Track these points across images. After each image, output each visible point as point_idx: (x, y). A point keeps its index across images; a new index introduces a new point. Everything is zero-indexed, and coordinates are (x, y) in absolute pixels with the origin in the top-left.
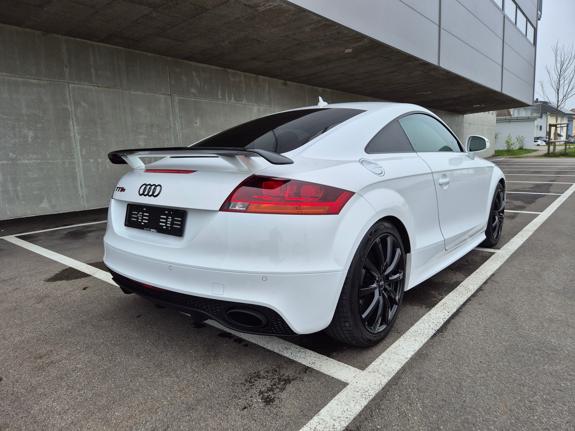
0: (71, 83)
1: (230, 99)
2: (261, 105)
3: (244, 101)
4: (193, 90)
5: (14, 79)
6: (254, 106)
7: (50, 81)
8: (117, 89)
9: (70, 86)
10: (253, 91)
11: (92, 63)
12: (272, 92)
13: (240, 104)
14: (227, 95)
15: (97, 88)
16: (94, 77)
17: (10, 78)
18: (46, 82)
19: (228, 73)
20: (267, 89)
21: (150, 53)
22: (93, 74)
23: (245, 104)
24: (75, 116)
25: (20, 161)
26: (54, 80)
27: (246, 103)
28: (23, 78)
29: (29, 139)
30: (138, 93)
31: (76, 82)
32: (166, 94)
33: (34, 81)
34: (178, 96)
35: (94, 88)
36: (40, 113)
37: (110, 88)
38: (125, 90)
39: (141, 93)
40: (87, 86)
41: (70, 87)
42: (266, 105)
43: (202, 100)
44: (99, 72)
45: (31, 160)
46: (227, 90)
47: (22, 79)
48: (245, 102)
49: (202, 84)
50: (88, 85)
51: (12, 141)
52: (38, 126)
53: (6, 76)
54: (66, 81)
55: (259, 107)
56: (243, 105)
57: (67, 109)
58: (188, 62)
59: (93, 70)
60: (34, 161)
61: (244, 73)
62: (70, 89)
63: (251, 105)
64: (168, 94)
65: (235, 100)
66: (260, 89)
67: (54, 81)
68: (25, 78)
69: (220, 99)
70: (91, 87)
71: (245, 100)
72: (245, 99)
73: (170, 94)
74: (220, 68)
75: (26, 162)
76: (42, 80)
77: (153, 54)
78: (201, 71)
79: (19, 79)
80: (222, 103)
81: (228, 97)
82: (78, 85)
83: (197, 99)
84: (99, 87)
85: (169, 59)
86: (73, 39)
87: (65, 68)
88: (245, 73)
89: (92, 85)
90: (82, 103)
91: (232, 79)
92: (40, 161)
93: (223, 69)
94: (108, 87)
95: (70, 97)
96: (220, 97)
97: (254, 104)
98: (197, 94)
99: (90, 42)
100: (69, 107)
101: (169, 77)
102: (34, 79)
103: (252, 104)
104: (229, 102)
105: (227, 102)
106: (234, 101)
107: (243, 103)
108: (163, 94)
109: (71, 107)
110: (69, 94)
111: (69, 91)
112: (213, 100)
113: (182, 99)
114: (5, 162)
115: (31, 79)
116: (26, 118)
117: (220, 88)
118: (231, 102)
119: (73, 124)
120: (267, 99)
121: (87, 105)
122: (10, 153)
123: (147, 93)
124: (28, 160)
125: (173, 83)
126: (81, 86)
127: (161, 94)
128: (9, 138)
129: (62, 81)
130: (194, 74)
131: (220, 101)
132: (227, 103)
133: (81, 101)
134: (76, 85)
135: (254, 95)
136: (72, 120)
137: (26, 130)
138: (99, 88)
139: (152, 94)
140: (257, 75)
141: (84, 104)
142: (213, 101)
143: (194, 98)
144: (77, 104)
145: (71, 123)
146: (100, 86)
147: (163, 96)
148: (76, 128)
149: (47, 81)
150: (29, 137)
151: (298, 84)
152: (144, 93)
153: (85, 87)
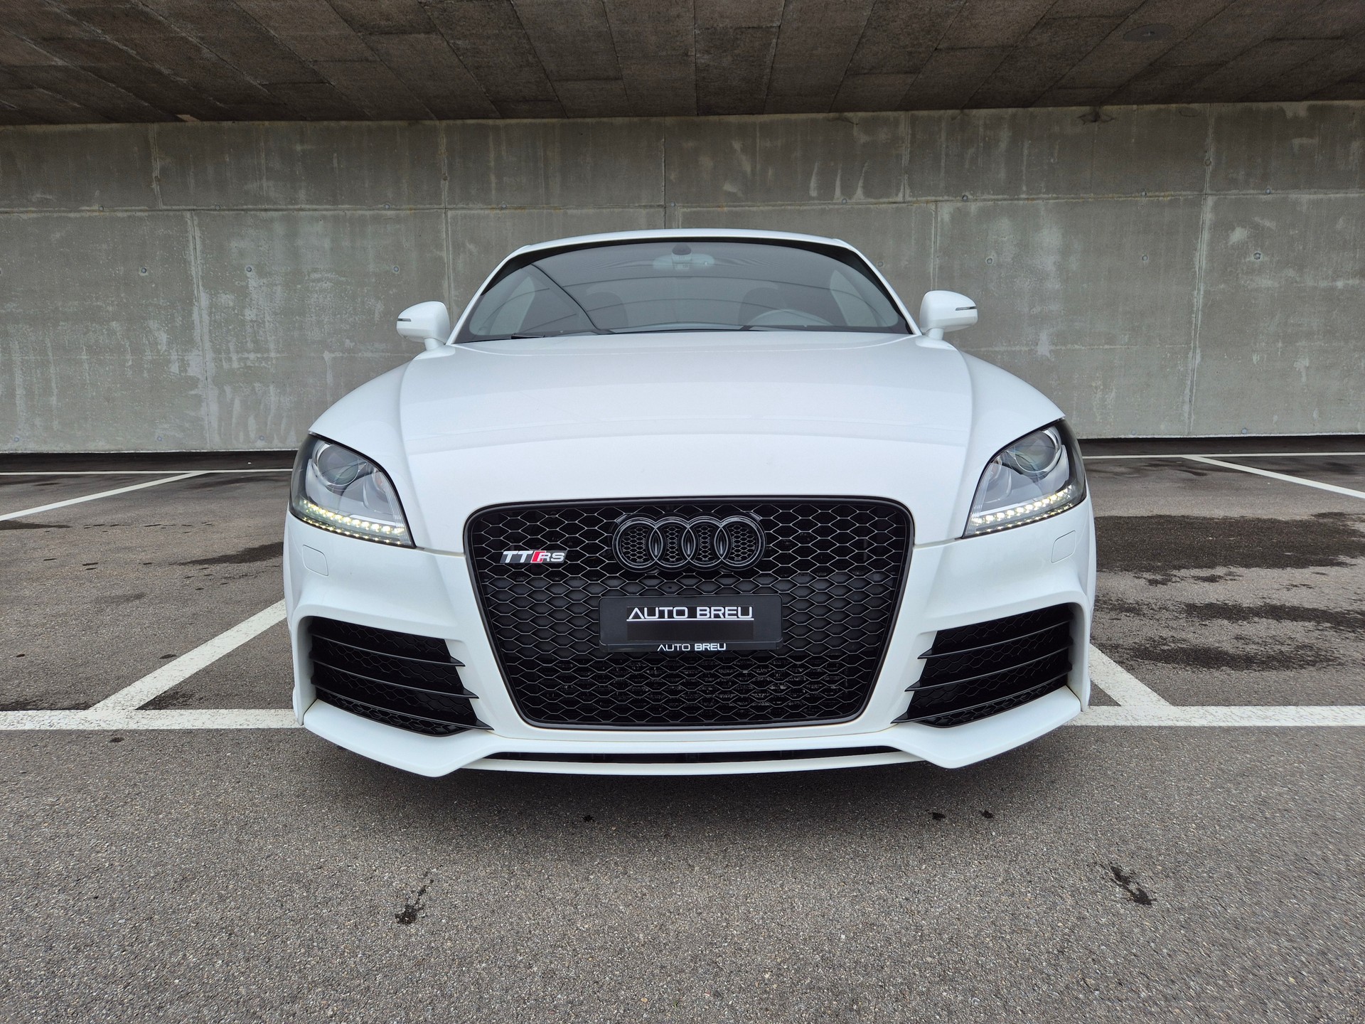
0: (451, 209)
1: (848, 191)
2: (970, 197)
3: (901, 195)
4: (728, 187)
5: (360, 212)
6: (940, 204)
7: (415, 209)
8: (540, 208)
9: (450, 213)
10: (943, 161)
11: (492, 164)
12: (1026, 152)
13: (884, 203)
14: (838, 183)
15: (498, 211)
16: (494, 192)
17: (354, 212)
18: (408, 212)
19: (853, 123)
20: (1003, 146)
21: (620, 119)
22: (493, 185)
23: (904, 202)
24: (454, 269)
25: (360, 354)
26: (422, 207)
27: (908, 199)
28: (373, 210)
29: (376, 315)
30: (585, 211)
31: (460, 205)
32: (651, 207)
33: (390, 213)
34: (684, 207)
35: (492, 213)
36: (396, 269)
37: (524, 208)
38: (555, 208)
39: (591, 211)
40: (480, 211)
41: (449, 217)
42: (993, 194)
43: (755, 209)
44: (505, 178)
45: (376, 352)
46: (839, 171)
47: (371, 212)
48: (907, 196)
49: (758, 167)
50: (482, 209)
51: (351, 319)
52: (391, 292)
53: (348, 210)
54: (442, 206)
55: (959, 204)
56: (894, 205)
57: (441, 258)
58: (722, 117)
59: (493, 178)
60: (381, 354)
61: (910, 113)
62: (449, 220)
63: (927, 202)
64: (659, 206)
65: (868, 193)
66: (971, 151)
67: (422, 209)
68: (377, 209)
69: (813, 199)
70: (487, 212)
71: (908, 191)
72: (907, 186)
73: (662, 203)
74: (821, 116)
75: (369, 355)
76: (402, 210)
77: (626, 119)
78: (758, 135)
79: (368, 213)
80: (819, 207)
81: (843, 188)
82: (464, 212)
83: (739, 206)
84: (502, 209)
85: (669, 120)
86: (459, 122)
87: (442, 182)
88: (916, 113)
89: (489, 207)
90: (468, 245)
91: (863, 138)
92: (389, 354)
93: (832, 115)
94: (520, 208)
95: (447, 234)
96: (813, 193)
97: (941, 198)
98: (740, 194)
99: (490, 122)
100: (444, 254)
101: (663, 165)
102: (389, 209)
103: (933, 198)
104: (842, 204)
105: (835, 204)
106: (862, 197)
107: (900, 198)
108: (645, 207)
109: (447, 255)
110: (447, 230)
111: (447, 223)
112: (790, 205)
113: (694, 212)
114: (338, 354)
115: (385, 209)
116: (374, 280)
117: (815, 170)
118: (853, 201)
119: (449, 286)
120: (1002, 175)
121: (476, 247)
122: (347, 340)
123: (604, 210)
124: (372, 352)
125: (672, 177)
126: (469, 212)
127: (640, 207)
128: (346, 314)
129: (436, 206)
130: (737, 145)
131: (814, 204)
132: (836, 207)
133: (467, 240)
134: (459, 212)
135: (943, 171)
136: (448, 278)
137: (373, 301)
138: (504, 211)
139: (616, 210)
140: (966, 111)
141: (471, 247)
142: (789, 207)
143: (730, 206)
144: (458, 247)
145: (446, 284)
146: (504, 206)
147: (644, 211)
148: (453, 292)
149: (411, 209)
150: (376, 311)
151: (1162, 106)
152: (598, 210)
153: (476, 212)
